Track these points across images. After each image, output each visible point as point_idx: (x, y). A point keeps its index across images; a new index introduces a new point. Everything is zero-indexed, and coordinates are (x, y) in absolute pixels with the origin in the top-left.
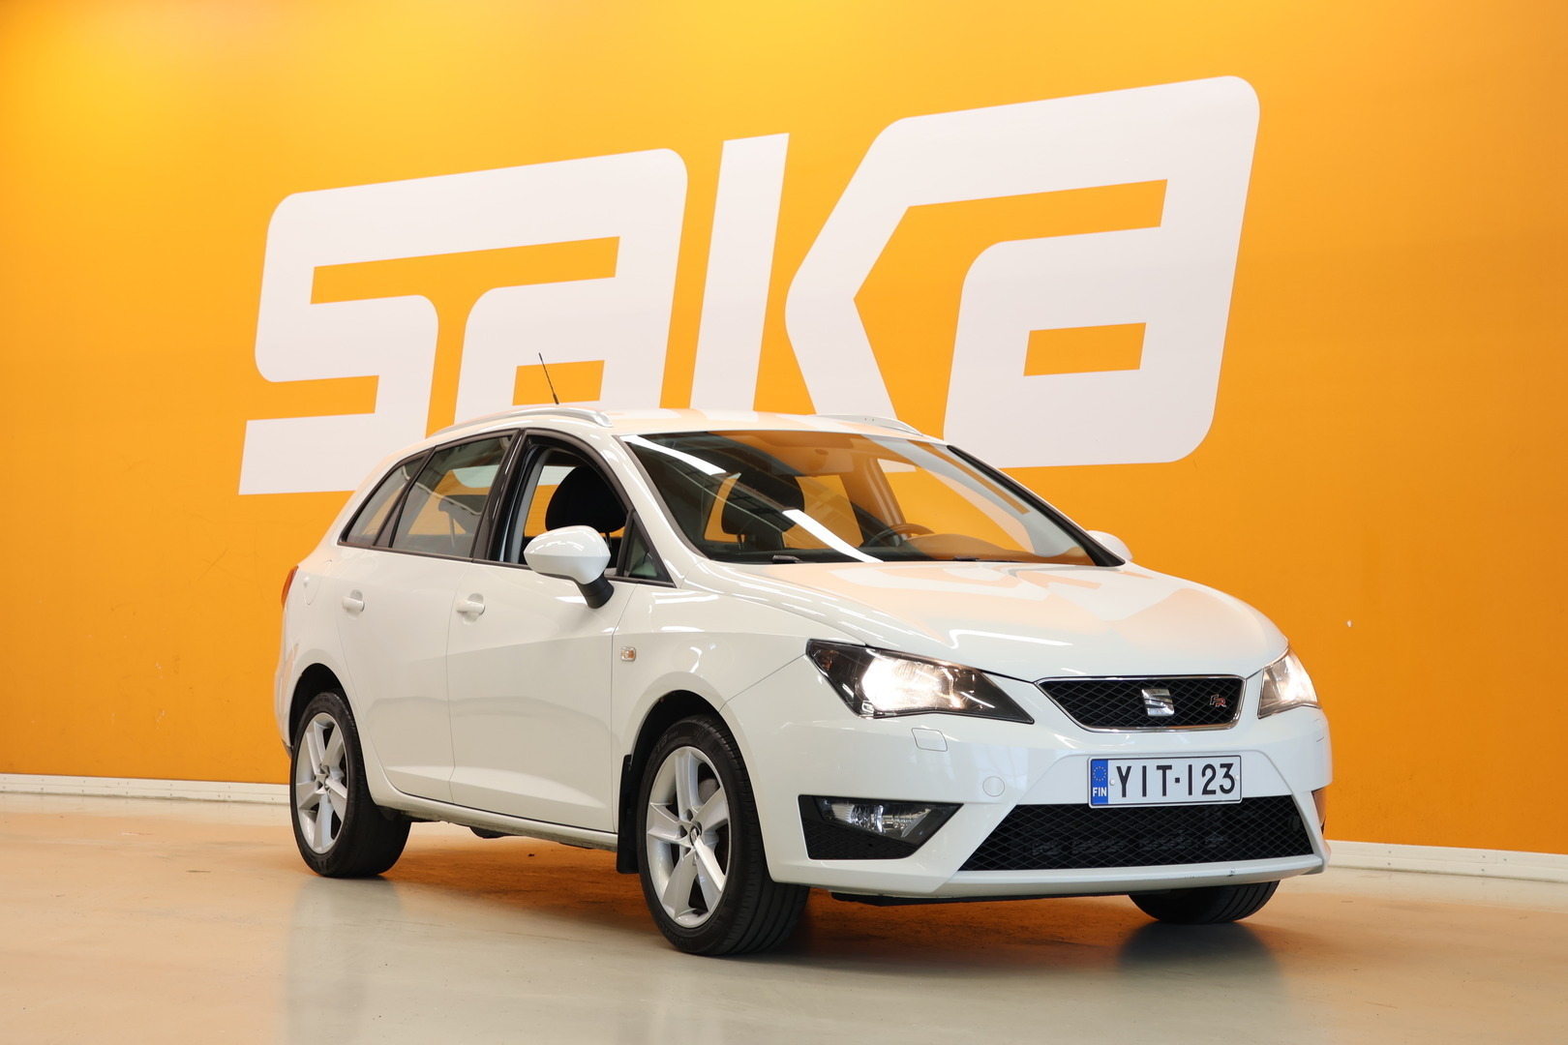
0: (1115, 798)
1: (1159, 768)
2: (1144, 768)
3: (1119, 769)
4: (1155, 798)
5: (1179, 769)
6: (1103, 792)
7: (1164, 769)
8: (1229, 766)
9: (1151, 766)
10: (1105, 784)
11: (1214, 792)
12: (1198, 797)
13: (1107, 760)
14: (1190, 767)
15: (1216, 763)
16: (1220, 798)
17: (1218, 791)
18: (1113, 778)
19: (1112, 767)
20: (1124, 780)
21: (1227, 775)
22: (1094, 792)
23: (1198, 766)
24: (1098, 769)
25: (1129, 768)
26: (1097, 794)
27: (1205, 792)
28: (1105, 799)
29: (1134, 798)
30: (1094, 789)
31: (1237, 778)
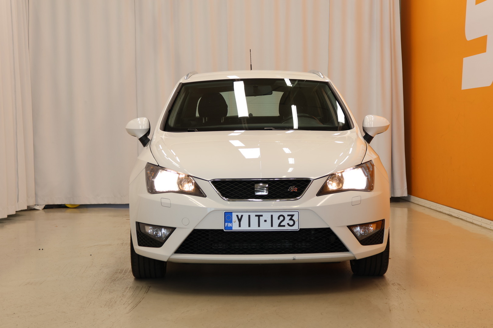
1: (256, 216)
3: (237, 216)
7: (259, 216)
8: (292, 216)
10: (231, 222)
11: (284, 226)
13: (232, 212)
15: (285, 214)
17: (287, 225)
20: (240, 220)
21: (291, 219)
22: (226, 225)
25: (242, 216)
27: (280, 225)
30: (226, 224)
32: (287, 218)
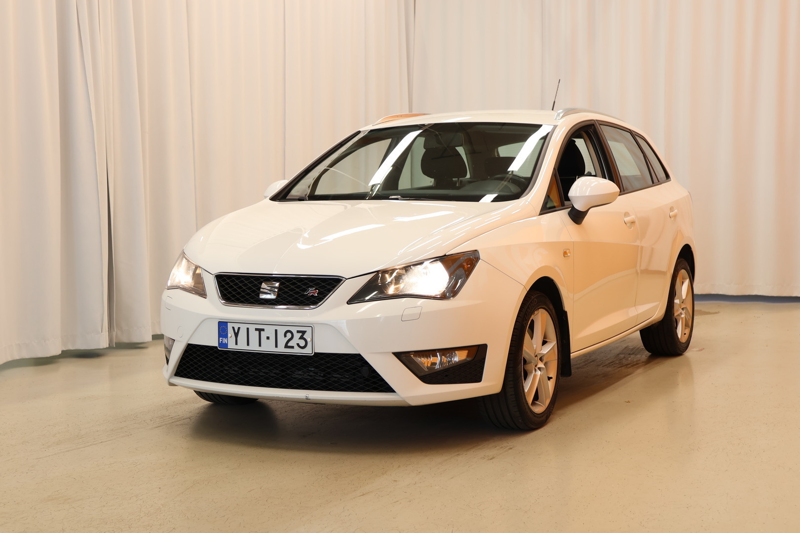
0: (232, 346)
1: (256, 329)
2: (248, 329)
3: (233, 328)
4: (254, 347)
5: (269, 331)
6: (225, 341)
7: (260, 330)
8: (304, 332)
9: (252, 328)
10: (226, 336)
11: (292, 347)
12: (281, 349)
14: (276, 331)
15: (294, 330)
16: (297, 351)
18: (231, 333)
19: (230, 326)
20: (236, 335)
21: (302, 338)
22: (221, 340)
23: (281, 331)
24: (223, 326)
25: (239, 328)
26: (222, 342)
27: (286, 346)
28: (226, 345)
29: (242, 346)
30: (220, 338)
31: (309, 340)
32: (297, 336)
